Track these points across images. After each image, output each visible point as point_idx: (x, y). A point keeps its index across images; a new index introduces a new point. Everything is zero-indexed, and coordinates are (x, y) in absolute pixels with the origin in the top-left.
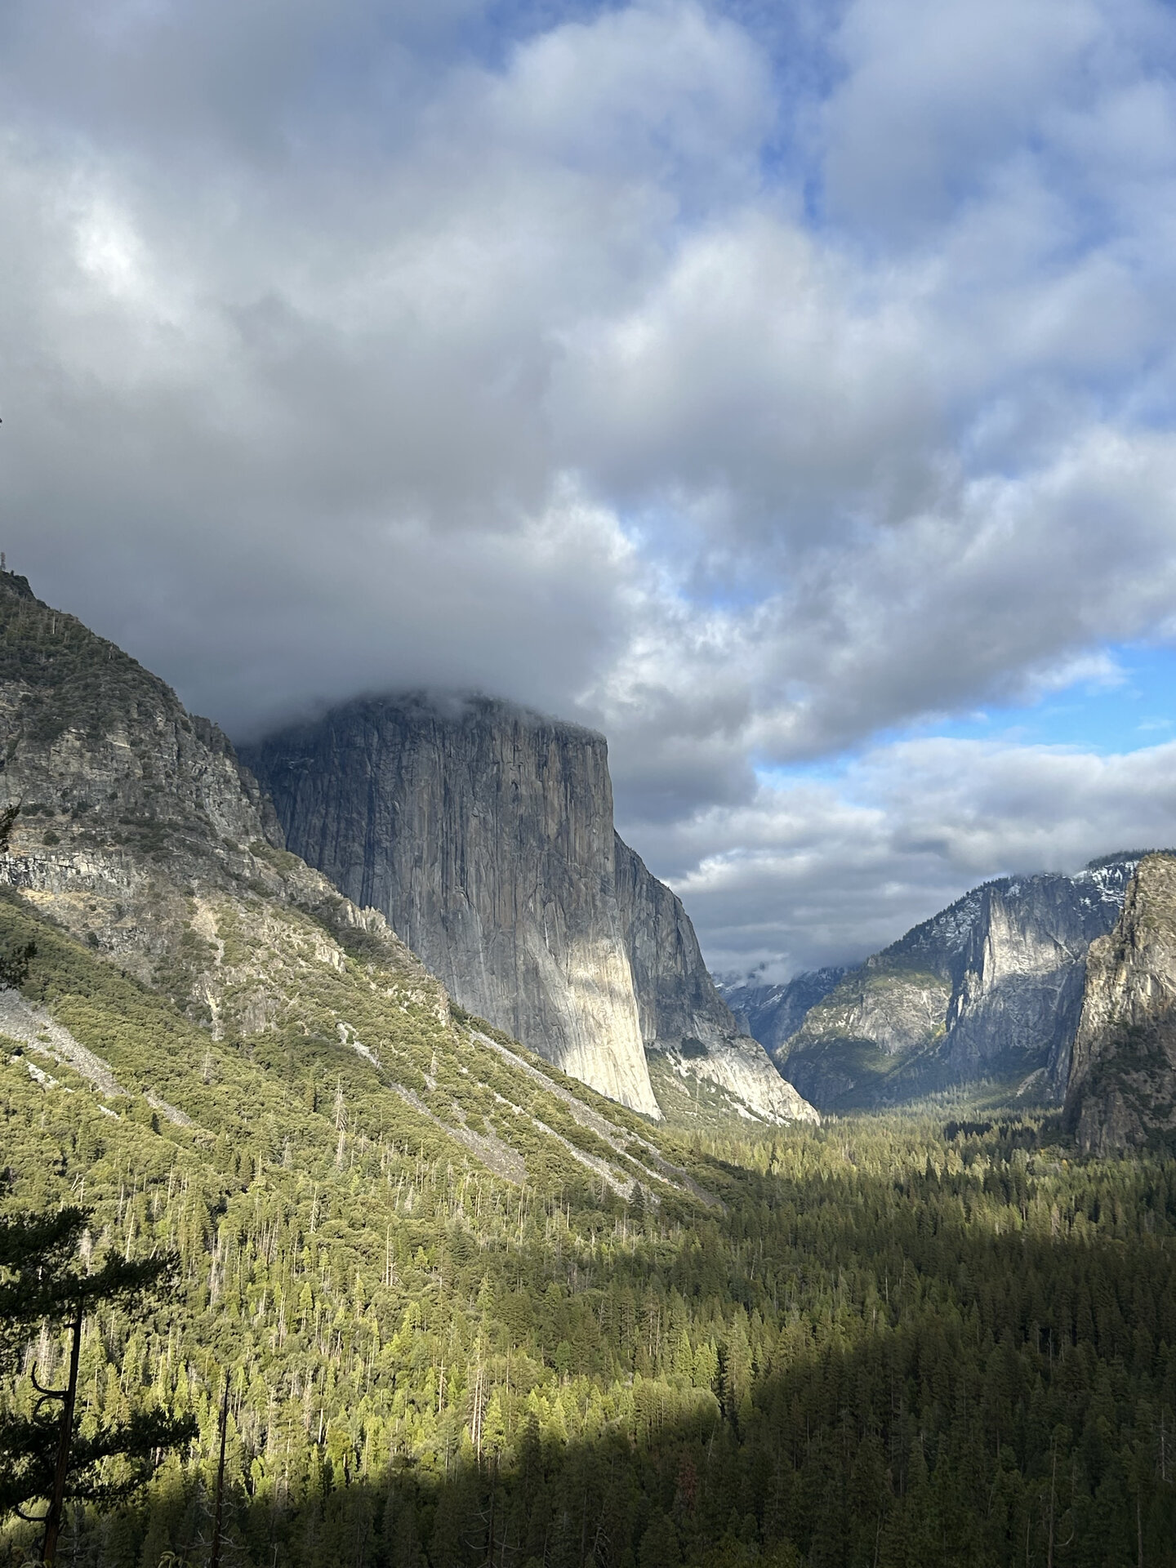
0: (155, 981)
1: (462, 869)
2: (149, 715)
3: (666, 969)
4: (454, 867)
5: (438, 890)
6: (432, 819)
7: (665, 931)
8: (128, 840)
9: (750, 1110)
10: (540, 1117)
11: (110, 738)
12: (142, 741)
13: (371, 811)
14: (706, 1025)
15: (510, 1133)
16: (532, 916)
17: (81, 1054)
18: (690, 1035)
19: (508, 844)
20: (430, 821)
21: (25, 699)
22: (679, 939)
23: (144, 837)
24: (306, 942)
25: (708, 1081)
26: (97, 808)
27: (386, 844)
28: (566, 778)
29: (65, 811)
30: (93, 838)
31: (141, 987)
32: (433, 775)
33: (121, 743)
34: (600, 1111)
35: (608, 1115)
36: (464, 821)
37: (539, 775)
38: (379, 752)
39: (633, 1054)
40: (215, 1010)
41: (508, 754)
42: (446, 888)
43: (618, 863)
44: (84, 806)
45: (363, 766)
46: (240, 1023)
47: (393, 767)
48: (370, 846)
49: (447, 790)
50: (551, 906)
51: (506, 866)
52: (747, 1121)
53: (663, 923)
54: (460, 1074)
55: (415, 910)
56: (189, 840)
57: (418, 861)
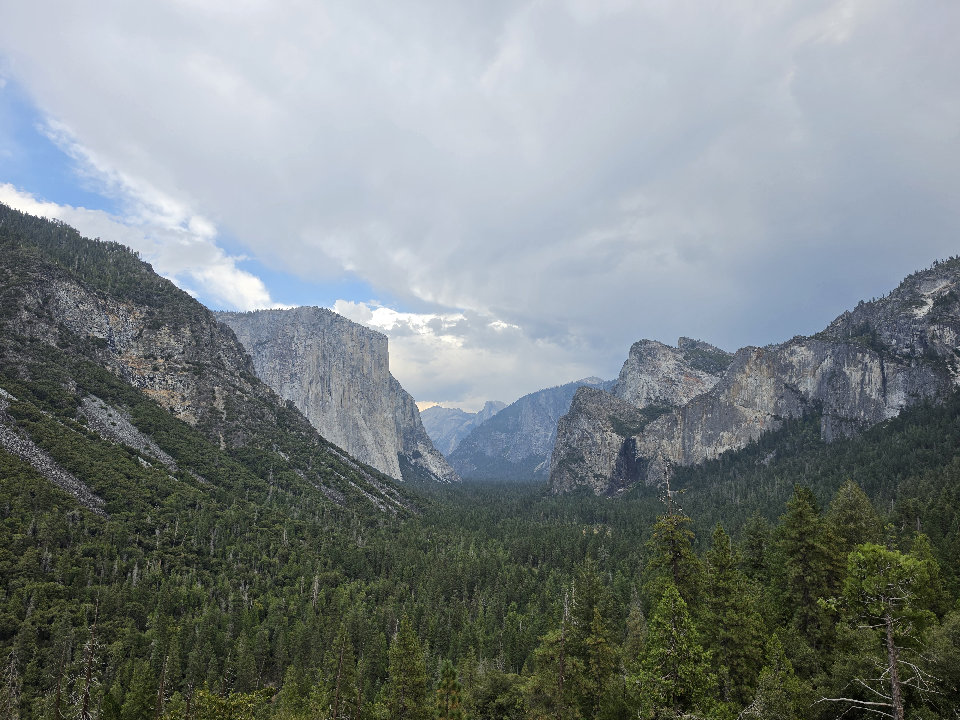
0: (197, 426)
1: (329, 386)
2: (199, 321)
3: (408, 425)
4: (326, 384)
5: (319, 393)
6: (318, 366)
7: (407, 411)
8: (188, 370)
9: (437, 478)
10: (352, 481)
11: (182, 329)
12: (196, 331)
13: (293, 362)
14: (422, 446)
15: (340, 487)
16: (357, 404)
17: (163, 454)
18: (416, 450)
19: (347, 377)
20: (317, 366)
21: (147, 312)
22: (413, 414)
23: (195, 369)
24: (261, 412)
25: (422, 467)
26: (176, 357)
27: (298, 375)
28: (372, 352)
29: (162, 358)
30: (173, 369)
31: (191, 429)
32: (318, 349)
33: (186, 331)
34: (377, 478)
35: (380, 480)
36: (331, 367)
37: (361, 350)
38: (297, 339)
39: (393, 456)
40: (222, 438)
41: (349, 342)
42: (322, 392)
43: (390, 384)
44: (170, 356)
45: (290, 344)
46: (232, 444)
47: (303, 345)
48: (293, 375)
50: (364, 400)
51: (346, 384)
52: (436, 482)
53: (407, 407)
54: (321, 465)
55: (310, 401)
56: (215, 370)
57: (311, 382)
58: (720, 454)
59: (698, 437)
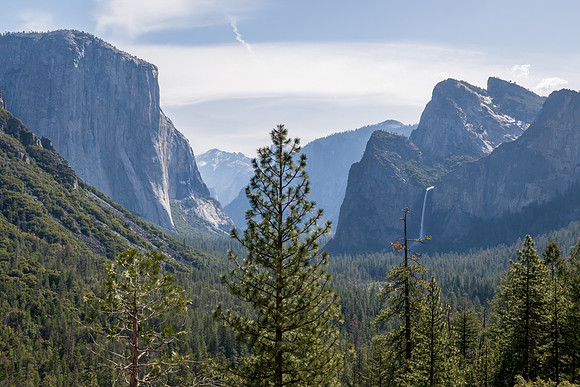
1: (91, 122)
3: (181, 169)
4: (88, 121)
5: (80, 131)
6: (78, 99)
7: (181, 154)
9: (213, 229)
10: (115, 229)
13: (51, 94)
15: (101, 236)
16: (123, 144)
19: (112, 112)
22: (187, 158)
25: (197, 217)
27: (57, 109)
35: (145, 228)
36: (93, 101)
37: (127, 82)
38: (55, 67)
41: (114, 73)
42: (84, 130)
45: (46, 73)
48: (50, 110)
49: (86, 88)
50: (131, 140)
51: (111, 122)
52: (211, 233)
53: (180, 150)
54: (80, 210)
57: (71, 118)
58: (523, 208)
59: (501, 190)
